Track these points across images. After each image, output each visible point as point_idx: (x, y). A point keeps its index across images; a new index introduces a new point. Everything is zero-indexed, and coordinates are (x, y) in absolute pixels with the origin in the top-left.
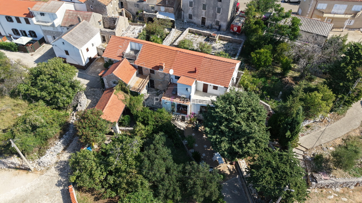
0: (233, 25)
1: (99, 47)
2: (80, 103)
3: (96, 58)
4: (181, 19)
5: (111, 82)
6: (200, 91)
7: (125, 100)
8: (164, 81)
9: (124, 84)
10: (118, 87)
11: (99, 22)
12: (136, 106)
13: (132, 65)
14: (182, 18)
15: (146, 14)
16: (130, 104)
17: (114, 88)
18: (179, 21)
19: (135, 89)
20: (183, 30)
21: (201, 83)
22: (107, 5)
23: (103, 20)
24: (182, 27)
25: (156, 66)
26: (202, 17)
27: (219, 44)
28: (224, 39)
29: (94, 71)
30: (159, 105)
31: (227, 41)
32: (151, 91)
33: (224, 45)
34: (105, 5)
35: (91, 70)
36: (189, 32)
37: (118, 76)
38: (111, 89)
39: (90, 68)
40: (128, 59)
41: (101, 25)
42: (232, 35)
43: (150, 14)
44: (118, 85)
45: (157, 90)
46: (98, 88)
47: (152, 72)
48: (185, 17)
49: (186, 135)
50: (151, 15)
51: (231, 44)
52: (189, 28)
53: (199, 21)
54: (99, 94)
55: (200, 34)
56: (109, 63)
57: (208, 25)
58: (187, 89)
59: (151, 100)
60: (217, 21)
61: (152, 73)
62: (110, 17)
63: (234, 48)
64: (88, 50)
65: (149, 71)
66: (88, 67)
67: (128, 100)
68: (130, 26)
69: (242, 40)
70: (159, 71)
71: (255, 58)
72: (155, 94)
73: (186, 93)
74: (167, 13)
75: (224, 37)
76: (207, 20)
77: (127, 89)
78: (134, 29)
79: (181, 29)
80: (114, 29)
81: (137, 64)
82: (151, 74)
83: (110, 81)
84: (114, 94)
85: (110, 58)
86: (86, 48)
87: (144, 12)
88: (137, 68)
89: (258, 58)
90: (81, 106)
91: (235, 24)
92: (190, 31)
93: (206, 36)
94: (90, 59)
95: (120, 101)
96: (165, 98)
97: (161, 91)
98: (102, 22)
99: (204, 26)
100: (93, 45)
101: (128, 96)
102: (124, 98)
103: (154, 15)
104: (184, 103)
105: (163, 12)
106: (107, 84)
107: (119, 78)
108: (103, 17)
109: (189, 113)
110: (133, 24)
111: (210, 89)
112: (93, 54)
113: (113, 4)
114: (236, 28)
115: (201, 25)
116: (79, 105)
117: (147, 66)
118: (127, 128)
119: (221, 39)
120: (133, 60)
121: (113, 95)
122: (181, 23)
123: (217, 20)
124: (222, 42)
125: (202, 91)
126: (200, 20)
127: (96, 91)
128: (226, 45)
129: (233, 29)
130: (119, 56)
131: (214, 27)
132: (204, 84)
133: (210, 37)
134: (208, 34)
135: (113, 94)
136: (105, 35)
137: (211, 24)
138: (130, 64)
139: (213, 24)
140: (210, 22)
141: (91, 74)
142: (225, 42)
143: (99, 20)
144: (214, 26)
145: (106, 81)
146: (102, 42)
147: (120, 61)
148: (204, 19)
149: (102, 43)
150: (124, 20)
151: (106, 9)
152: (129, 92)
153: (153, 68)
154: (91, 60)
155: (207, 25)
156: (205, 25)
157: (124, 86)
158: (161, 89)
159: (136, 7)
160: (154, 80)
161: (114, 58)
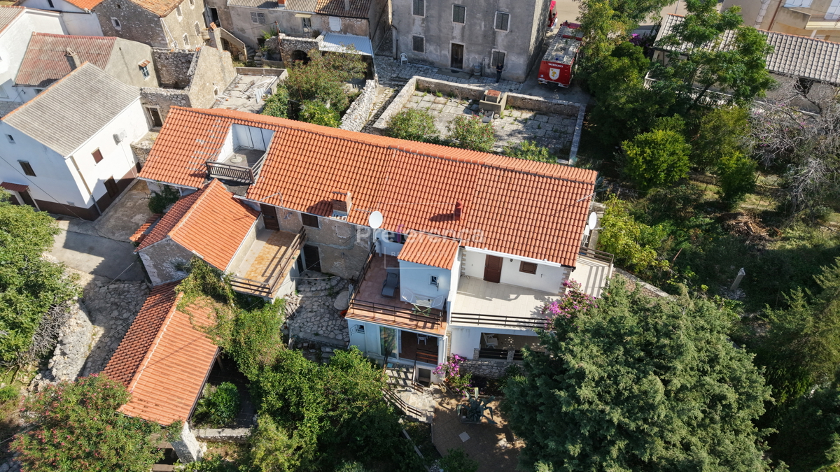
0: (547, 62)
1: (139, 146)
2: (61, 343)
3: (131, 180)
4: (392, 53)
5: (168, 267)
6: (476, 279)
7: (219, 326)
8: (350, 249)
9: (212, 271)
10: (190, 281)
11: (141, 68)
12: (256, 346)
13: (242, 202)
14: (394, 50)
15: (288, 40)
16: (234, 341)
17: (176, 288)
18: (386, 58)
19: (252, 287)
20: (397, 84)
21: (478, 256)
22: (165, 16)
23: (155, 62)
24: (394, 75)
25: (322, 203)
26: (453, 44)
27: (511, 120)
28: (521, 106)
29: (123, 221)
30: (337, 332)
31: (531, 110)
32: (309, 283)
33: (524, 122)
34: (156, 16)
35: (112, 222)
36: (418, 89)
37: (188, 247)
38: (167, 292)
39: (111, 214)
40: (228, 183)
41: (147, 78)
42: (542, 92)
43: (300, 39)
44: (191, 275)
45: (330, 276)
46: (131, 280)
47: (309, 220)
48: (402, 47)
49: (440, 441)
50: (302, 42)
51: (545, 119)
52: (415, 77)
53: (445, 56)
54: (134, 303)
55: (450, 94)
56: (166, 199)
57: (471, 66)
58: (434, 280)
59: (310, 314)
60: (499, 52)
61: (310, 225)
62: (177, 51)
63: (556, 131)
64: (98, 156)
65: (301, 220)
66: (103, 210)
67: (228, 328)
68: (240, 76)
69: (577, 105)
70: (332, 218)
71: (638, 161)
72: (322, 294)
73: (430, 291)
74: (349, 35)
75: (523, 99)
76: (469, 52)
77: (223, 289)
78: (253, 84)
79: (392, 79)
80: (187, 88)
81: (256, 196)
82: (307, 227)
83: (164, 261)
84: (178, 309)
85: (166, 180)
86: (94, 150)
87: (282, 36)
88: (259, 209)
89: (648, 158)
90: (63, 354)
91: (552, 59)
92: (421, 86)
93: (467, 99)
94: (110, 183)
95: (198, 334)
96: (357, 312)
97: (342, 279)
98: (150, 68)
99: (458, 70)
100: (117, 139)
101: (229, 313)
102: (212, 322)
103: (311, 43)
104: (426, 330)
105: (337, 34)
106: (155, 270)
107: (194, 252)
108: (153, 54)
109: (442, 359)
110: (249, 71)
111: (510, 273)
112: (119, 166)
113: (185, 14)
114: (558, 71)
115: (449, 67)
116: (57, 351)
117: (292, 205)
118: (228, 432)
119: (513, 104)
120: (244, 184)
121: (173, 312)
122: (390, 65)
123: (497, 50)
124: (516, 113)
125: (482, 276)
126: (446, 53)
127: (124, 292)
128: (529, 122)
129: (547, 76)
130: (194, 175)
131: (488, 71)
132: (489, 258)
133: (481, 101)
134: (475, 91)
135: (174, 309)
136: (158, 107)
137: (481, 64)
138: (233, 198)
139: (487, 61)
140: (477, 56)
141: (113, 234)
142: (527, 115)
143: (140, 63)
144: (489, 67)
145: (152, 263)
146: (151, 130)
147: (199, 189)
148: (460, 50)
149: (150, 133)
150: (217, 58)
151: (161, 27)
152: (230, 295)
153: (310, 209)
154: (114, 188)
155: (468, 66)
156: (461, 68)
157: (211, 279)
158: (341, 275)
159: (256, 22)
160: (317, 248)
161: (180, 179)
